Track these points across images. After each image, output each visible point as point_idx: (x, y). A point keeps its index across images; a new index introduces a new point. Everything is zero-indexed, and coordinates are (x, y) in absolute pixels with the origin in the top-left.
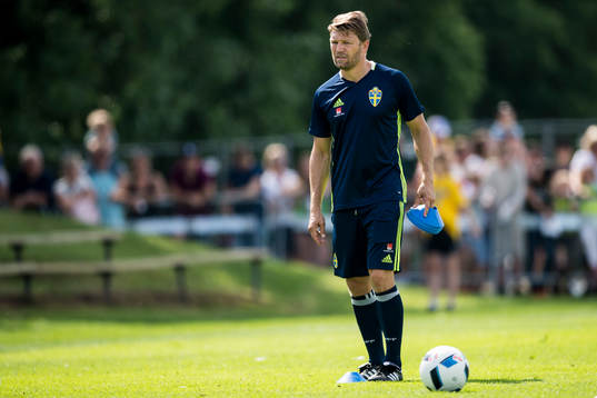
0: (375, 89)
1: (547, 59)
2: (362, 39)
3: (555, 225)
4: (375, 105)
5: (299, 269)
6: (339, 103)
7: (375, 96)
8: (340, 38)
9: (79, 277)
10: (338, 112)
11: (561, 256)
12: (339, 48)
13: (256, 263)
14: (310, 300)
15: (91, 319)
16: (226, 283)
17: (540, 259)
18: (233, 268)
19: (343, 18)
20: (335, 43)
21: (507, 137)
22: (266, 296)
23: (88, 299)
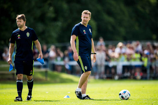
0: (28, 33)
1: (110, 28)
2: (24, 21)
3: (111, 64)
4: (28, 36)
5: (56, 73)
6: (19, 36)
7: (28, 34)
8: (19, 21)
9: (8, 74)
10: (19, 38)
11: (113, 71)
12: (19, 23)
13: (46, 72)
14: (58, 80)
15: (10, 83)
16: (40, 76)
17: (108, 72)
18: (41, 73)
19: (20, 16)
20: (18, 22)
21: (101, 45)
22: (49, 79)
23: (9, 79)
